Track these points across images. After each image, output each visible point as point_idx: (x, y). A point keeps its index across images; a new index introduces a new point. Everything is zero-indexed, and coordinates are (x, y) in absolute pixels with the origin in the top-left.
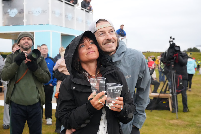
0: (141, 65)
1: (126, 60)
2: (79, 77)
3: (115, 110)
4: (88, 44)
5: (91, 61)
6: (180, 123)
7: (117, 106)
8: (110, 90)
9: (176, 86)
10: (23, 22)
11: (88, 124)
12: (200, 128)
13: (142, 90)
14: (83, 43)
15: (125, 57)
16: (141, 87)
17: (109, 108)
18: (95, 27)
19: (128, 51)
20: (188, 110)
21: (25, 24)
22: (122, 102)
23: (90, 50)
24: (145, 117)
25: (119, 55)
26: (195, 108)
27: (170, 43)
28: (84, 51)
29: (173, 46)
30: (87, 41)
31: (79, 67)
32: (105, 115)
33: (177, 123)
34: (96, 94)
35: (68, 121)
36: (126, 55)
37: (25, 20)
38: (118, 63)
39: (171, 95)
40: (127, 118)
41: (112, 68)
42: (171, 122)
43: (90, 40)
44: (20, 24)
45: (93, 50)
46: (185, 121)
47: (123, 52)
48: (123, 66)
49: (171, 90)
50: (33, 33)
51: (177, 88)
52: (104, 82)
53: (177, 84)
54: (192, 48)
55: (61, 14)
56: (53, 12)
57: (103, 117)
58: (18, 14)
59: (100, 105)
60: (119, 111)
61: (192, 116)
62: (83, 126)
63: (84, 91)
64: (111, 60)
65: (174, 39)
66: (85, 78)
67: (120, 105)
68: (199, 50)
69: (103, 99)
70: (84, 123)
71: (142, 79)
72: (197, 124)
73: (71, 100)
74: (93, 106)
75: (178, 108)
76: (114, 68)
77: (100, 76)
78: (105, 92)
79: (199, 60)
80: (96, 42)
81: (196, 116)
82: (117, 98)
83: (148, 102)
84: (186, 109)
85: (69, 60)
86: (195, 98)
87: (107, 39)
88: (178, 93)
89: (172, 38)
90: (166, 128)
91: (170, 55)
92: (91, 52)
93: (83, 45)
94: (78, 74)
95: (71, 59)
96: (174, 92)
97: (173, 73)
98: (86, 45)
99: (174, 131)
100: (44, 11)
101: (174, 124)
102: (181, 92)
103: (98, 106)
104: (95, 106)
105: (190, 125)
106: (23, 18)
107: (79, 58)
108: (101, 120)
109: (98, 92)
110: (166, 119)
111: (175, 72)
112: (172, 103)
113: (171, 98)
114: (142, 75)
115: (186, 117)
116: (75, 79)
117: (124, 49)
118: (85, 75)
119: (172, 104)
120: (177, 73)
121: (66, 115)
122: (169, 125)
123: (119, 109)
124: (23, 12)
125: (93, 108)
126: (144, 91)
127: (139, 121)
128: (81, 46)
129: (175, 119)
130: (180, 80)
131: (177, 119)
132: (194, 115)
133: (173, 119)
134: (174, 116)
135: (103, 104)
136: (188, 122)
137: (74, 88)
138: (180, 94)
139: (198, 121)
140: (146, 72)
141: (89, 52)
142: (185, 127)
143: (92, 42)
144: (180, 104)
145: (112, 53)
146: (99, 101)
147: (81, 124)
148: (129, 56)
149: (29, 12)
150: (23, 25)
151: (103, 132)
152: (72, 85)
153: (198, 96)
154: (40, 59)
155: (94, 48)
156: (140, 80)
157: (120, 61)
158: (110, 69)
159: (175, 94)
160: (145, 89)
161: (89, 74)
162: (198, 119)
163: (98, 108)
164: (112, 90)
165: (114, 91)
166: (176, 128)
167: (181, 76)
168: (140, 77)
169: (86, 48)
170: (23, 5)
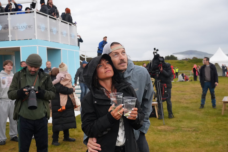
0: (146, 79)
1: (134, 76)
2: (98, 93)
3: (131, 118)
4: (105, 64)
5: (107, 78)
6: (167, 128)
7: (133, 115)
8: (126, 103)
9: (162, 94)
10: (9, 38)
11: (109, 131)
12: (185, 131)
13: (147, 100)
14: (101, 63)
15: (134, 74)
16: (146, 97)
17: (127, 117)
18: (109, 49)
19: (135, 68)
20: (173, 116)
21: (10, 40)
22: (136, 112)
23: (107, 69)
24: (149, 123)
25: (129, 72)
26: (178, 113)
27: (154, 54)
28: (102, 70)
29: (157, 57)
30: (104, 62)
31: (97, 83)
32: (122, 123)
33: (164, 128)
34: (115, 107)
35: (91, 129)
36: (134, 72)
37: (10, 36)
38: (128, 78)
39: (157, 103)
40: (140, 124)
41: (125, 84)
42: (159, 128)
43: (106, 61)
44: (5, 40)
45: (109, 70)
46: (171, 126)
47: (132, 69)
48: (132, 81)
49: (157, 98)
50: (19, 48)
51: (162, 96)
52: (122, 97)
53: (162, 93)
54: (170, 56)
55: (46, 29)
56: (39, 27)
57: (121, 124)
58: (2, 29)
59: (119, 116)
60: (135, 119)
61: (177, 121)
62: (105, 133)
63: (104, 104)
64: (123, 76)
65: (157, 50)
66: (103, 93)
67: (135, 114)
68: (176, 58)
69: (122, 111)
70: (106, 131)
71: (147, 90)
72: (182, 128)
73: (93, 112)
74: (114, 117)
75: (163, 115)
76: (127, 84)
77: (115, 91)
78: (122, 105)
79: (176, 67)
80: (111, 63)
81: (180, 121)
82: (133, 109)
83: (151, 111)
84: (171, 115)
85: (89, 78)
86: (177, 105)
87: (121, 59)
88: (163, 101)
89: (156, 49)
90: (156, 134)
91: (155, 66)
92: (108, 71)
93: (101, 65)
94: (97, 90)
95: (91, 78)
96: (160, 100)
97: (158, 82)
98: (103, 65)
99: (163, 136)
100: (29, 27)
101: (161, 129)
102: (166, 100)
103: (117, 117)
104: (115, 117)
105: (177, 130)
106: (8, 33)
107: (97, 77)
108: (120, 127)
109: (116, 105)
110: (154, 126)
111: (160, 81)
112: (158, 110)
113: (157, 105)
114: (147, 88)
115: (172, 123)
116: (96, 95)
117: (132, 66)
118: (103, 90)
119: (158, 112)
120: (161, 82)
121: (89, 125)
122: (158, 131)
123: (134, 117)
124: (8, 28)
125: (113, 118)
126: (148, 101)
127: (145, 127)
128: (99, 66)
129: (162, 125)
130: (165, 88)
131: (164, 125)
132: (178, 120)
133: (160, 125)
134: (160, 122)
135: (121, 115)
136: (174, 127)
137: (95, 102)
138: (165, 102)
139: (183, 125)
140: (150, 85)
141: (107, 71)
142: (172, 132)
143: (108, 62)
144: (165, 111)
145: (124, 71)
146: (118, 113)
147: (103, 132)
148: (136, 72)
149: (14, 28)
150: (9, 41)
151: (122, 137)
152: (94, 100)
153: (180, 102)
154: (46, 77)
155: (110, 67)
156: (146, 92)
157: (129, 77)
158: (124, 85)
159: (161, 102)
160: (149, 99)
161: (106, 90)
162: (183, 123)
163: (117, 118)
164: (128, 103)
165: (130, 103)
166: (164, 133)
167: (165, 84)
168: (146, 90)
169: (104, 68)
170: (8, 21)
